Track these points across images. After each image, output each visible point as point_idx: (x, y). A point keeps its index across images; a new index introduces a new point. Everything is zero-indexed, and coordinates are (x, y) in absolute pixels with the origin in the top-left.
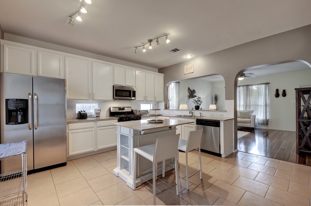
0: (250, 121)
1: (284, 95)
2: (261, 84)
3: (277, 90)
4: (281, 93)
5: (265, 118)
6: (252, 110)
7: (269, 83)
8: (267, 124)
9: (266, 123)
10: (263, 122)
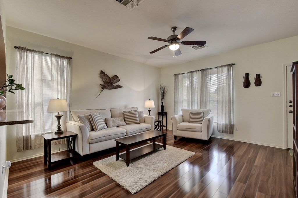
0: (202, 129)
1: (258, 83)
2: (221, 66)
3: (247, 75)
4: (252, 80)
5: (228, 123)
6: (208, 108)
7: (234, 64)
8: (232, 132)
9: (230, 129)
10: (226, 129)
